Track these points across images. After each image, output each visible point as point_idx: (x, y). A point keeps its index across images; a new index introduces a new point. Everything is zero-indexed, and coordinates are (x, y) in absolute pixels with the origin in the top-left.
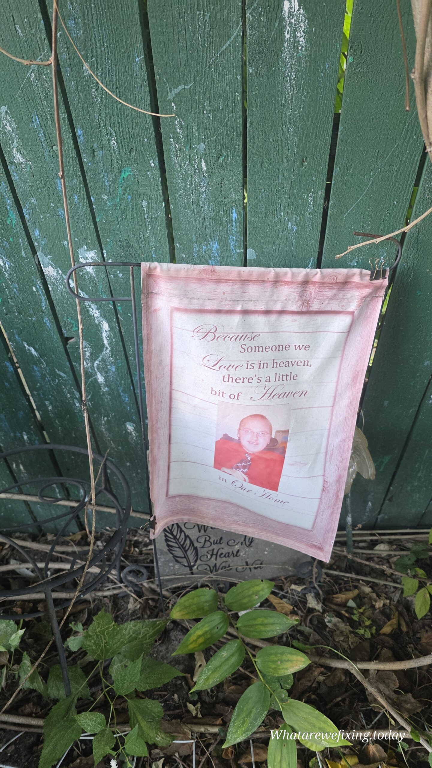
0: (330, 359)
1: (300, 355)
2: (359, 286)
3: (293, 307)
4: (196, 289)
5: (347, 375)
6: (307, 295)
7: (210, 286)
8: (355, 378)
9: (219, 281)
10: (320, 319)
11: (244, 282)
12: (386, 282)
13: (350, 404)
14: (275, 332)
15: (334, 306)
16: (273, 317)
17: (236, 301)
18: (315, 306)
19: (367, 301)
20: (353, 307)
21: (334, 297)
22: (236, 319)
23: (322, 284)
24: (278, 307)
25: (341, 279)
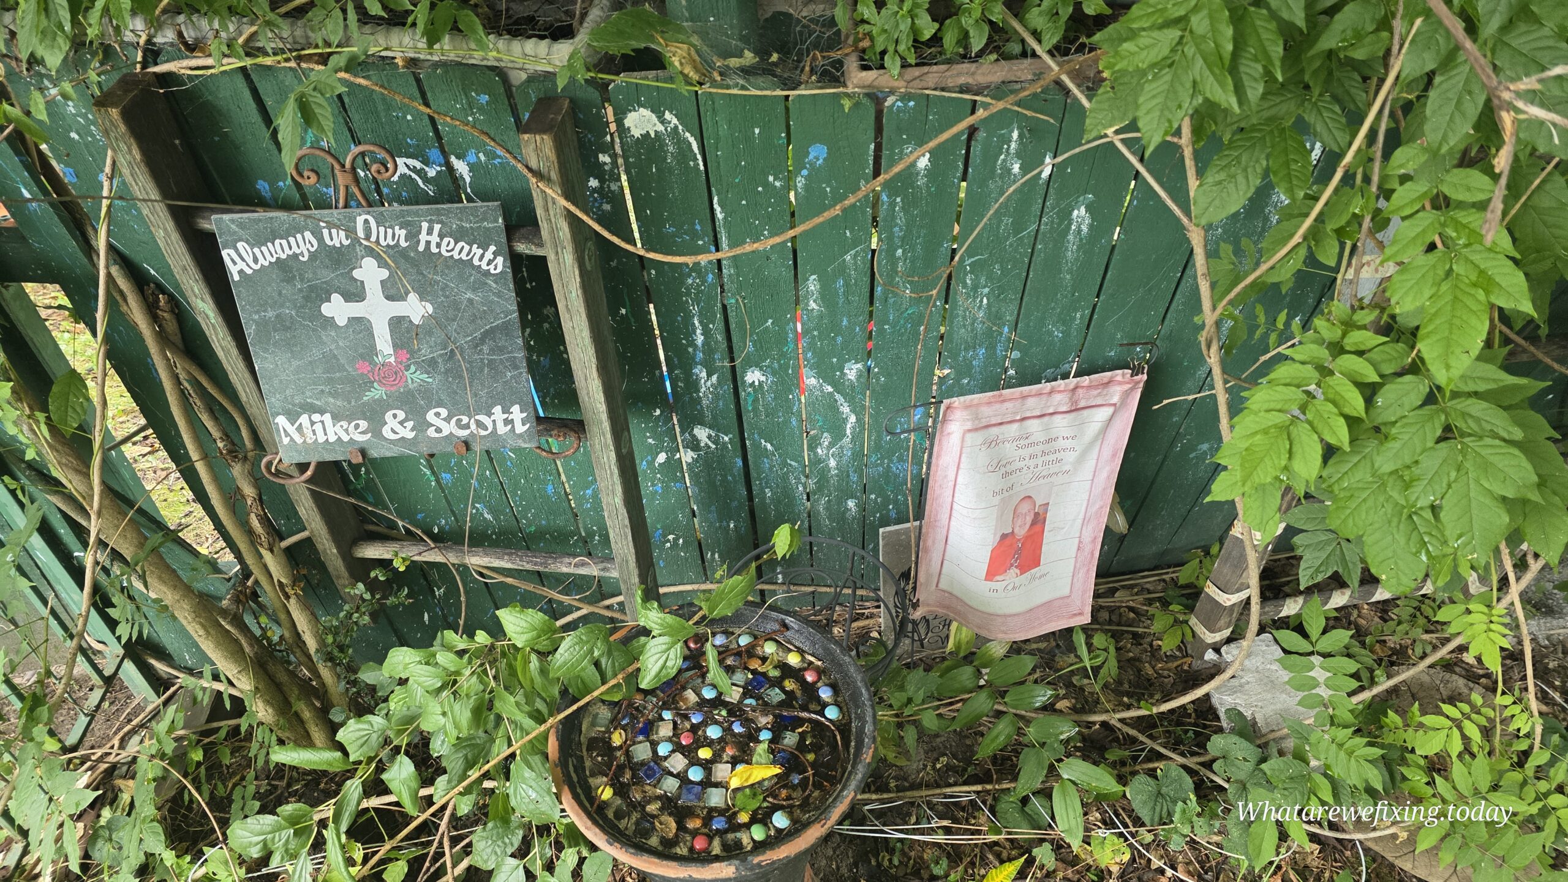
0: (1092, 443)
1: (1068, 443)
2: (1120, 383)
3: (1064, 409)
4: (986, 411)
5: (1107, 452)
6: (1076, 397)
7: (998, 406)
8: (1114, 455)
9: (1004, 401)
10: (1086, 412)
11: (1024, 397)
12: (1145, 377)
13: (1108, 477)
14: (1047, 429)
15: (1099, 401)
16: (1046, 419)
17: (1016, 413)
18: (1082, 404)
19: (1126, 395)
20: (1115, 399)
21: (1099, 395)
22: (1015, 426)
23: (1089, 387)
24: (1051, 410)
25: (1106, 380)
